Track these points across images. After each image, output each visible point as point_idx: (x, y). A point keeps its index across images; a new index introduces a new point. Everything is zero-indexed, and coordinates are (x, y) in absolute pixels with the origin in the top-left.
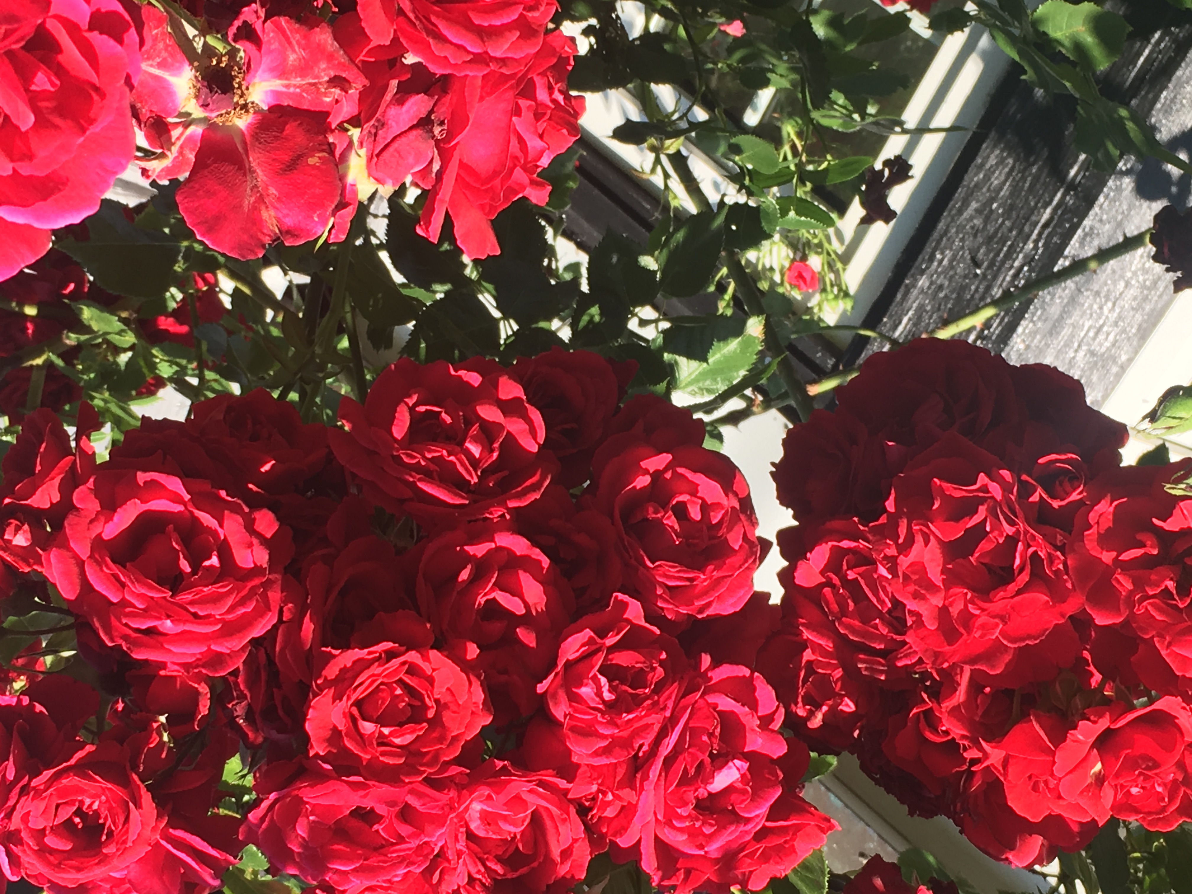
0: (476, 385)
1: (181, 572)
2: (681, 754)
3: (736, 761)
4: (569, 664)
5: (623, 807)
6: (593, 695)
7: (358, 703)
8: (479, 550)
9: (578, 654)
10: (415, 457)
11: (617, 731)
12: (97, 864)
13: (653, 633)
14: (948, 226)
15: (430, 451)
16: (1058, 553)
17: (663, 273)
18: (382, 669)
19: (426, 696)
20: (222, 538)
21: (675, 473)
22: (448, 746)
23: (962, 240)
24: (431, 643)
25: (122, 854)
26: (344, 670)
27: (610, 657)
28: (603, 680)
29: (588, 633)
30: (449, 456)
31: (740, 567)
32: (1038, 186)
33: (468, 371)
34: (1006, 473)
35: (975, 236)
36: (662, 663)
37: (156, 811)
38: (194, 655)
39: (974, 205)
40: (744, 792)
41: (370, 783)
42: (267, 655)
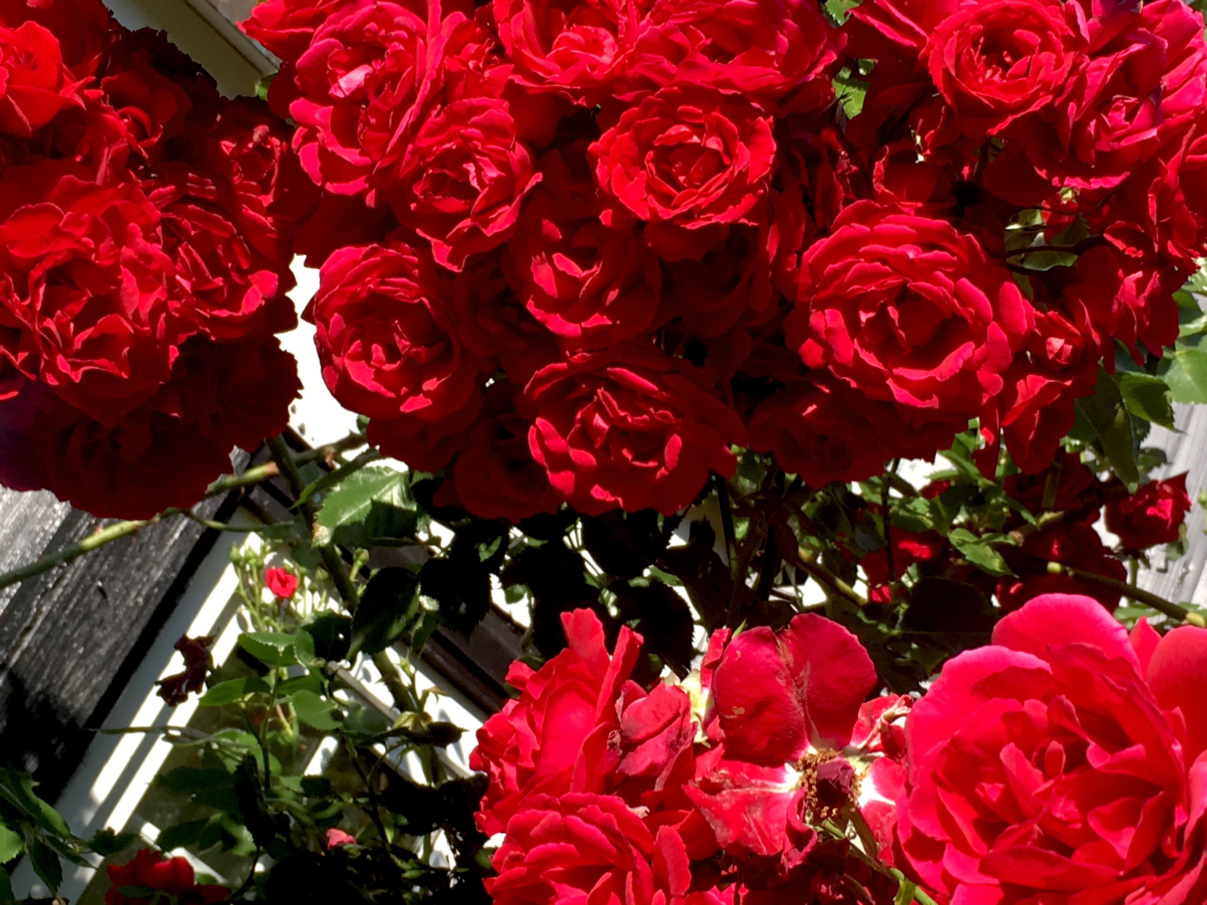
0: (596, 486)
1: (897, 306)
2: (398, 105)
3: (342, 96)
4: (509, 201)
5: (459, 53)
6: (485, 169)
7: (723, 168)
8: (598, 320)
9: (500, 211)
10: (661, 415)
11: (463, 131)
12: (989, 14)
13: (422, 230)
14: (130, 630)
15: (644, 421)
17: (413, 592)
18: (698, 202)
19: (654, 172)
20: (855, 340)
21: (397, 392)
22: (633, 121)
23: (116, 616)
24: (647, 227)
25: (964, 23)
26: (736, 202)
27: (467, 207)
28: (475, 184)
29: (488, 232)
30: (625, 416)
31: (333, 294)
32: (35, 669)
33: (604, 501)
34: (53, 382)
35: (102, 621)
36: (415, 199)
37: (929, 65)
38: (887, 222)
39: (102, 652)
40: (334, 64)
41: (712, 87)
42: (814, 219)
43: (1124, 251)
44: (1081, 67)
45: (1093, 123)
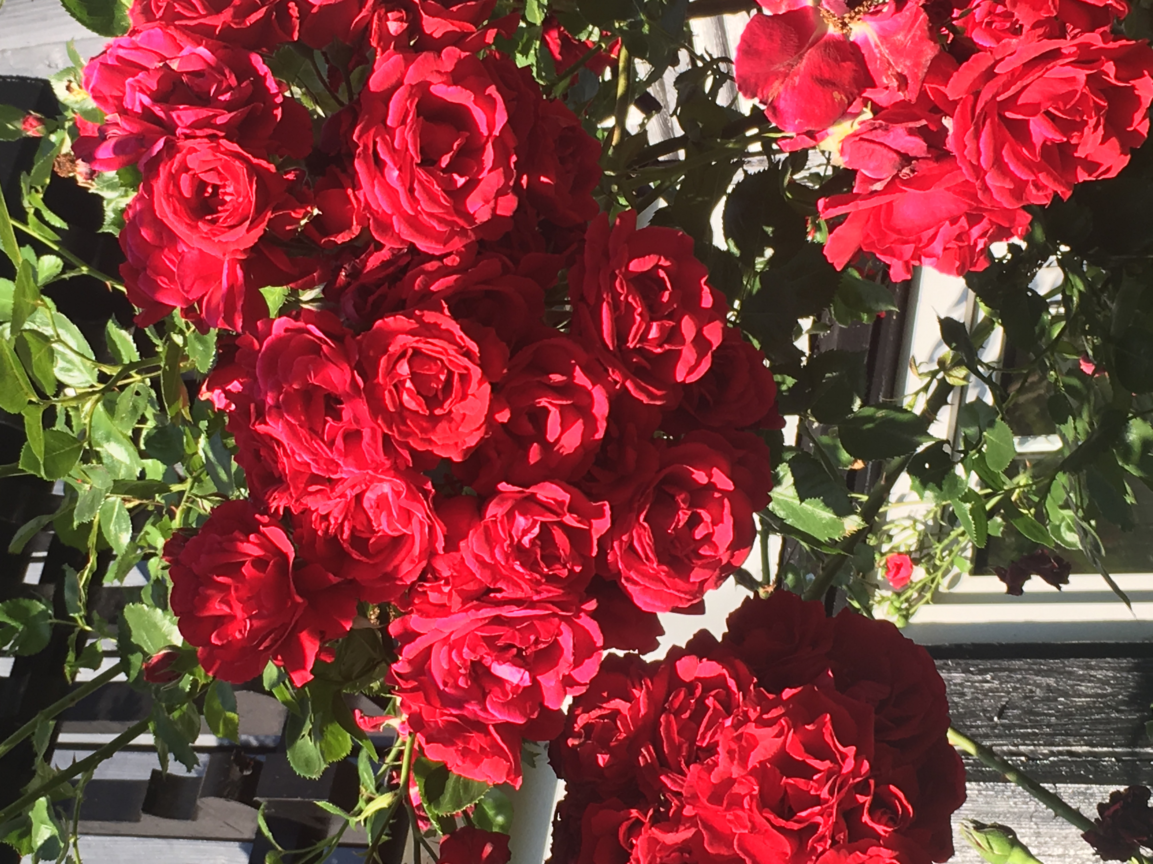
0: (703, 305)
1: (440, 161)
2: (509, 626)
3: (527, 673)
4: (534, 497)
5: (444, 605)
6: (521, 529)
7: (417, 352)
8: (580, 378)
9: (545, 499)
10: (622, 288)
11: (503, 563)
12: (187, 224)
14: (1020, 669)
15: (634, 299)
16: (829, 842)
18: (454, 353)
19: (450, 400)
20: (481, 177)
22: (422, 439)
23: (1015, 689)
24: (494, 381)
25: (203, 238)
26: (436, 325)
27: (556, 526)
28: (536, 530)
29: (567, 498)
30: (640, 315)
31: (678, 591)
32: (1101, 727)
33: (711, 293)
34: (866, 765)
35: (1026, 698)
36: (571, 571)
37: (251, 245)
38: (380, 206)
39: (1051, 681)
40: (506, 694)
41: (363, 395)
42: (409, 263)
43: (297, 18)
44: (188, 131)
45: (222, 98)
